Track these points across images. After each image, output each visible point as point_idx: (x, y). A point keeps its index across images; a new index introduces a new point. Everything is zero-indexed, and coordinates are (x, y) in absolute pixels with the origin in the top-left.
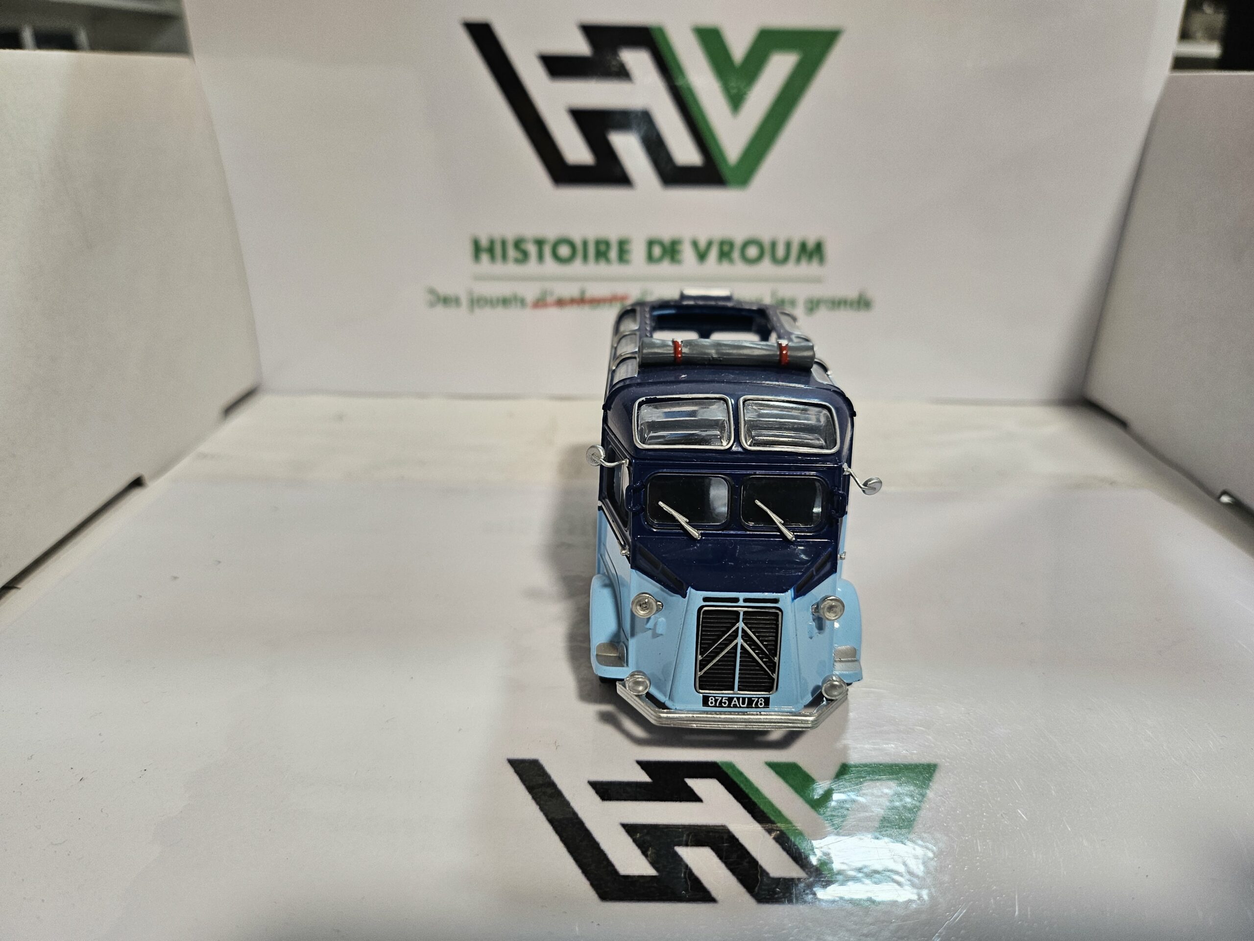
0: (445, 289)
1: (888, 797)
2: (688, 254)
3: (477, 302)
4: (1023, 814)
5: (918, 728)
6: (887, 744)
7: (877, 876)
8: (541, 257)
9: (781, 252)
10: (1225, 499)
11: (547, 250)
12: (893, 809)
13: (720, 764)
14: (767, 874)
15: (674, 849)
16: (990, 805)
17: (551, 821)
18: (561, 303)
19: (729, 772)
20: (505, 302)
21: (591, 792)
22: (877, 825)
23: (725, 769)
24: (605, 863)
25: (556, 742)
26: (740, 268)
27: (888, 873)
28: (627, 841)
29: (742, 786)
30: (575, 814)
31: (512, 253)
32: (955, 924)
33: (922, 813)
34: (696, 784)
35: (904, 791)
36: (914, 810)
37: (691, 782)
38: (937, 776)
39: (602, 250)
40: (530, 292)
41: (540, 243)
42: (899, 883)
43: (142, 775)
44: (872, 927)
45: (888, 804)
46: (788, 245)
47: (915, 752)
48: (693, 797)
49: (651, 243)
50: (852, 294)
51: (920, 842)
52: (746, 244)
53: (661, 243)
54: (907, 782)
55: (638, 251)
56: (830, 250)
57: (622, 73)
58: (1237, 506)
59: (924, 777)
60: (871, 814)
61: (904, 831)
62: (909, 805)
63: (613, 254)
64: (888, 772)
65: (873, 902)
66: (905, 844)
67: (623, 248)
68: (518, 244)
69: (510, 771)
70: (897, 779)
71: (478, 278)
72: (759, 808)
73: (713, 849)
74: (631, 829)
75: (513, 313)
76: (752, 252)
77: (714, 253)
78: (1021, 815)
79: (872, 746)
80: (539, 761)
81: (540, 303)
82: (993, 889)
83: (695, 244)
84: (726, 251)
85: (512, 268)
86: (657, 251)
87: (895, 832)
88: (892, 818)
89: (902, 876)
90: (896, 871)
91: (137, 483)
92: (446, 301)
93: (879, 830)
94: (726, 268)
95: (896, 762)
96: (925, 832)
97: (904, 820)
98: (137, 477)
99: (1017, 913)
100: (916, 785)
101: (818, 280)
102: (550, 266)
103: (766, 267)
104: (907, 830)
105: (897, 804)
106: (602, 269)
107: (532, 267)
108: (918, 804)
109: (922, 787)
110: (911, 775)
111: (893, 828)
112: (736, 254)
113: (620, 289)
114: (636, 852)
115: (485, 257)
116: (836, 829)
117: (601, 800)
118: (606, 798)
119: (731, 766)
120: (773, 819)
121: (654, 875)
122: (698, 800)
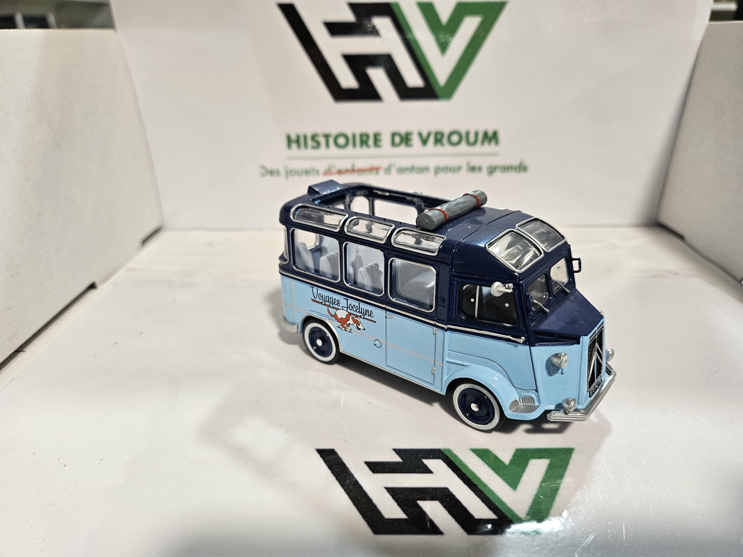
0: (270, 166)
1: (545, 469)
2: (416, 140)
3: (290, 173)
8: (327, 145)
9: (472, 138)
11: (331, 141)
13: (443, 450)
14: (473, 516)
15: (416, 502)
17: (343, 486)
18: (340, 172)
19: (449, 455)
20: (307, 172)
21: (366, 468)
22: (538, 486)
23: (446, 453)
24: (375, 511)
25: (344, 438)
26: (447, 148)
28: (388, 497)
29: (456, 463)
30: (357, 482)
31: (310, 143)
32: (587, 546)
34: (429, 463)
37: (426, 462)
38: (574, 456)
39: (364, 139)
40: (321, 166)
41: (327, 136)
43: (100, 463)
44: (537, 548)
45: (545, 473)
46: (476, 134)
47: (560, 441)
48: (427, 470)
49: (393, 135)
50: (516, 162)
52: (451, 134)
53: (400, 135)
54: (556, 460)
55: (386, 140)
56: (501, 136)
57: (374, 32)
59: (566, 456)
63: (371, 142)
64: (544, 454)
65: (537, 533)
67: (377, 138)
68: (314, 137)
69: (318, 456)
70: (550, 458)
71: (290, 158)
72: (467, 477)
73: (440, 502)
74: (390, 490)
75: (312, 179)
76: (455, 138)
77: (432, 140)
79: (534, 438)
81: (328, 172)
82: (610, 524)
83: (420, 135)
84: (439, 138)
85: (310, 152)
86: (397, 139)
91: (92, 286)
92: (271, 173)
94: (439, 149)
98: (92, 283)
100: (561, 461)
101: (495, 155)
102: (333, 150)
103: (463, 147)
104: (556, 489)
106: (364, 151)
107: (322, 151)
108: (563, 472)
109: (565, 462)
110: (558, 455)
112: (445, 140)
113: (375, 163)
114: (394, 504)
115: (294, 146)
116: (513, 489)
117: (372, 473)
118: (375, 472)
119: (449, 451)
120: (475, 483)
121: (405, 518)
122: (430, 472)
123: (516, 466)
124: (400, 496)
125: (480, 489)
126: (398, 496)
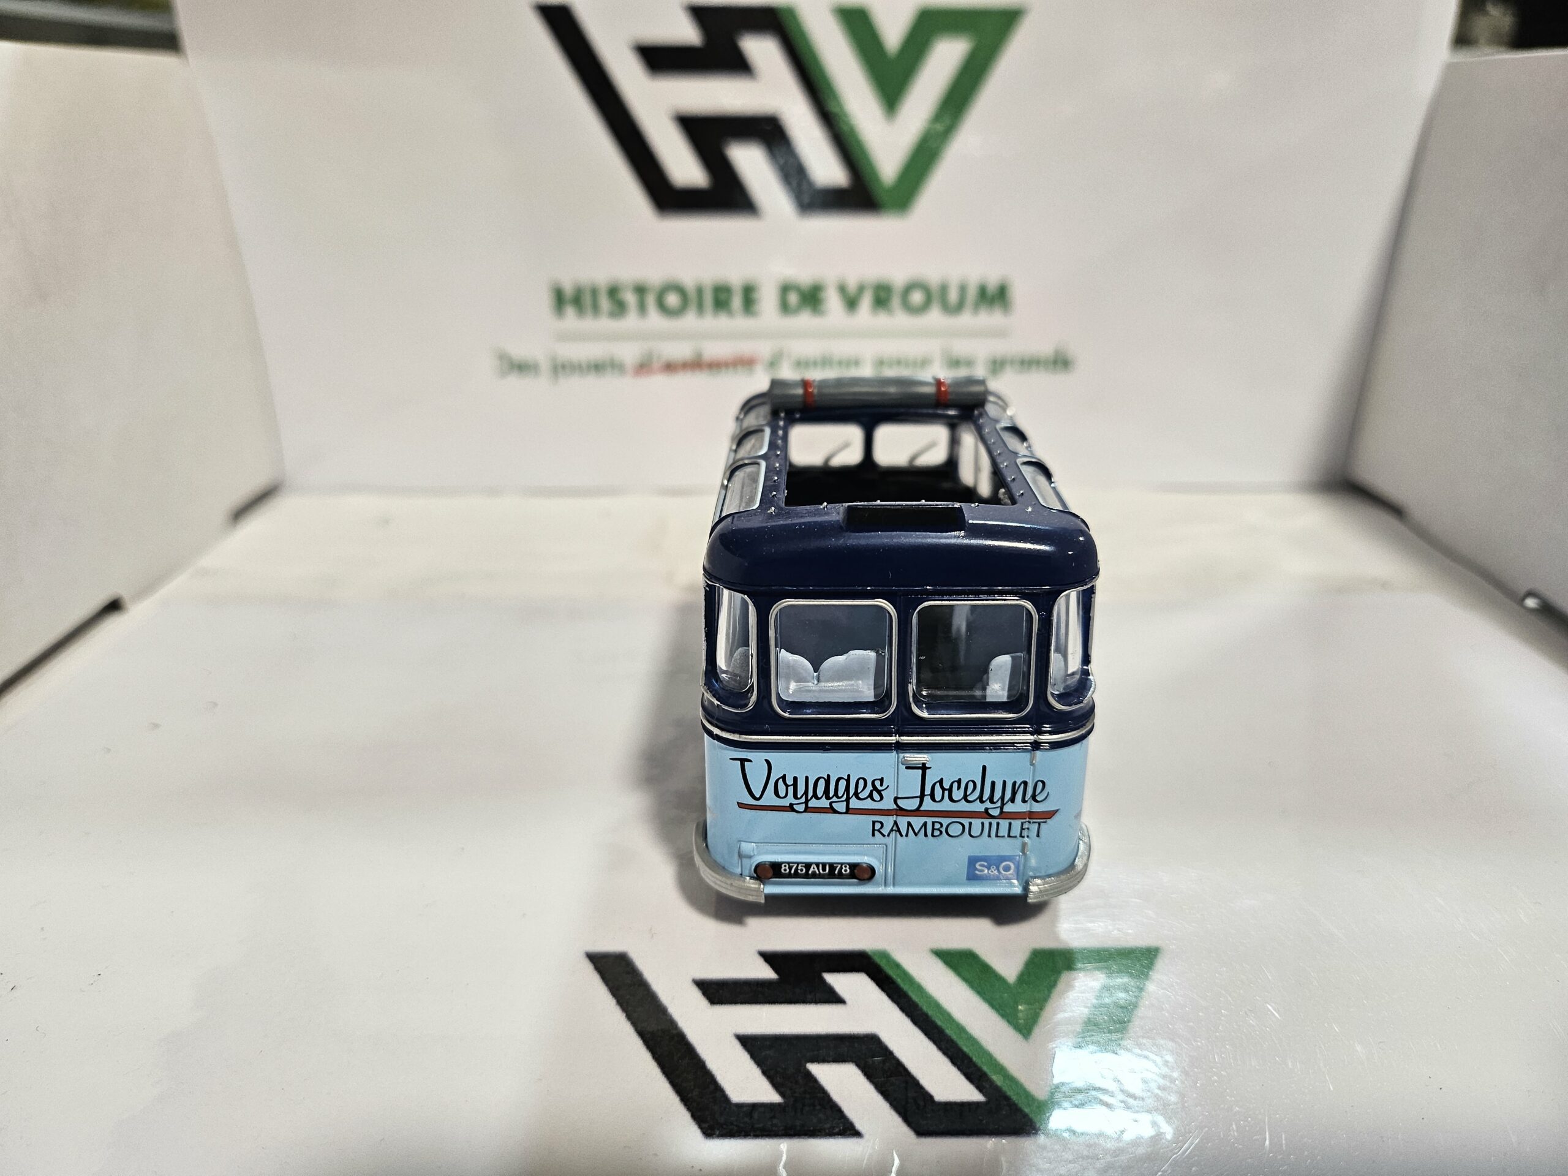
0: (519, 351)
1: (1095, 992)
2: (833, 301)
3: (561, 368)
4: (1275, 1011)
5: (1134, 900)
6: (1093, 922)
7: (1079, 1097)
8: (642, 308)
9: (953, 296)
10: (1531, 603)
11: (651, 300)
12: (1100, 1007)
13: (870, 953)
14: (931, 1097)
15: (805, 1066)
16: (1230, 999)
17: (641, 1034)
18: (670, 367)
19: (883, 964)
20: (598, 367)
21: (697, 994)
22: (1079, 1028)
23: (877, 960)
24: (712, 1087)
25: (651, 930)
26: (899, 319)
27: (1094, 1093)
28: (743, 1057)
29: (899, 981)
30: (672, 1023)
31: (605, 303)
32: (1184, 1159)
33: (1141, 1012)
34: (836, 981)
35: (1115, 983)
36: (1129, 1008)
37: (831, 978)
38: (1160, 964)
39: (721, 297)
40: (629, 353)
41: (641, 290)
42: (1107, 1105)
43: (95, 981)
44: (1071, 1166)
45: (1095, 1001)
46: (963, 289)
47: (1130, 931)
48: (833, 998)
49: (785, 289)
50: (1044, 348)
51: (1137, 1051)
52: (909, 289)
53: (796, 288)
54: (1120, 971)
55: (768, 300)
56: (1018, 293)
58: (1548, 611)
59: (1142, 965)
60: (1071, 1014)
61: (1115, 1036)
62: (1122, 1002)
63: (737, 302)
64: (1095, 959)
65: (1074, 1132)
66: (1116, 1053)
67: (749, 296)
68: (613, 292)
69: (588, 968)
70: (1106, 968)
71: (564, 337)
72: (921, 1010)
73: (858, 1066)
74: (749, 1042)
75: (609, 383)
76: (917, 297)
77: (866, 302)
78: (1272, 1012)
79: (1073, 926)
80: (628, 954)
81: (644, 367)
82: (1235, 1110)
83: (842, 289)
84: (882, 297)
85: (605, 324)
86: (793, 298)
87: (1102, 1038)
88: (1099, 1019)
89: (1112, 1095)
90: (1105, 1090)
91: (114, 606)
92: (522, 368)
93: (1082, 1035)
94: (882, 320)
95: (1105, 946)
96: (1143, 1037)
97: (1115, 1022)
98: (113, 599)
99: (1267, 1142)
100: (1131, 975)
101: (1001, 333)
102: (655, 320)
103: (935, 317)
104: (1119, 1035)
105: (1107, 1001)
106: (723, 322)
107: (631, 321)
108: (1134, 1000)
109: (1140, 977)
110: (1124, 962)
111: (1100, 1032)
112: (896, 302)
113: (745, 348)
114: (755, 1072)
115: (570, 311)
116: (1024, 1036)
117: (709, 1004)
118: (716, 1001)
119: (885, 955)
120: (939, 1023)
121: (777, 1102)
122: (840, 1001)
123: (1031, 986)
124: (768, 1052)
125: (950, 1037)
126: (763, 1054)
